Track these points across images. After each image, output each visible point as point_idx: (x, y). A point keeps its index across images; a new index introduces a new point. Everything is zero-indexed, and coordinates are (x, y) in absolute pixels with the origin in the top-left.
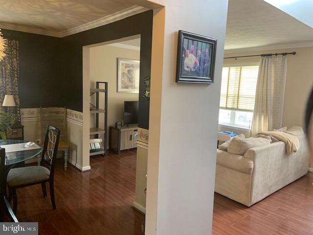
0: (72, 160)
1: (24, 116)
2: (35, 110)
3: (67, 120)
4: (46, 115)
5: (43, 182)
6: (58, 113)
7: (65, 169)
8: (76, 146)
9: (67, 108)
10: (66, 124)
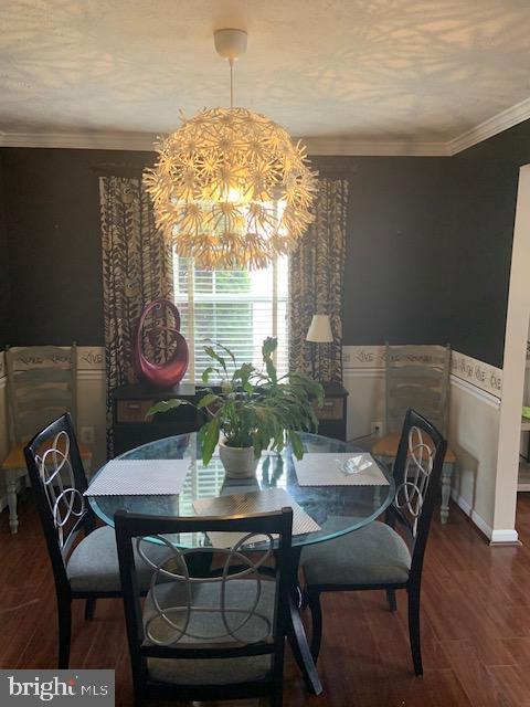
0: (459, 493)
1: (350, 364)
2: (374, 350)
3: (453, 383)
4: (398, 364)
5: (390, 587)
6: (427, 359)
7: (443, 521)
8: (477, 462)
9: (452, 348)
10: (449, 394)
